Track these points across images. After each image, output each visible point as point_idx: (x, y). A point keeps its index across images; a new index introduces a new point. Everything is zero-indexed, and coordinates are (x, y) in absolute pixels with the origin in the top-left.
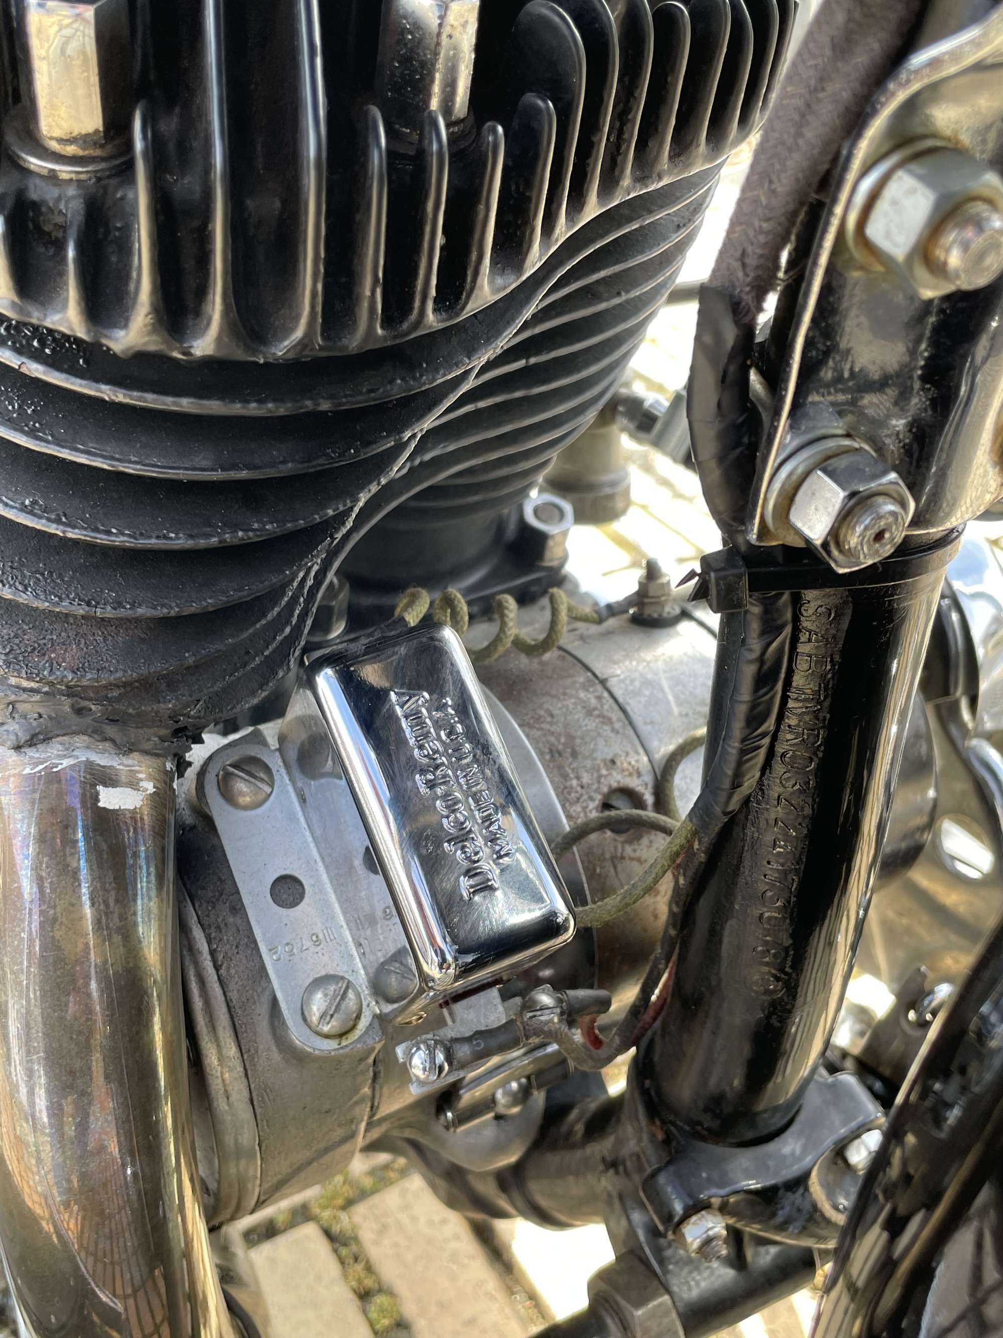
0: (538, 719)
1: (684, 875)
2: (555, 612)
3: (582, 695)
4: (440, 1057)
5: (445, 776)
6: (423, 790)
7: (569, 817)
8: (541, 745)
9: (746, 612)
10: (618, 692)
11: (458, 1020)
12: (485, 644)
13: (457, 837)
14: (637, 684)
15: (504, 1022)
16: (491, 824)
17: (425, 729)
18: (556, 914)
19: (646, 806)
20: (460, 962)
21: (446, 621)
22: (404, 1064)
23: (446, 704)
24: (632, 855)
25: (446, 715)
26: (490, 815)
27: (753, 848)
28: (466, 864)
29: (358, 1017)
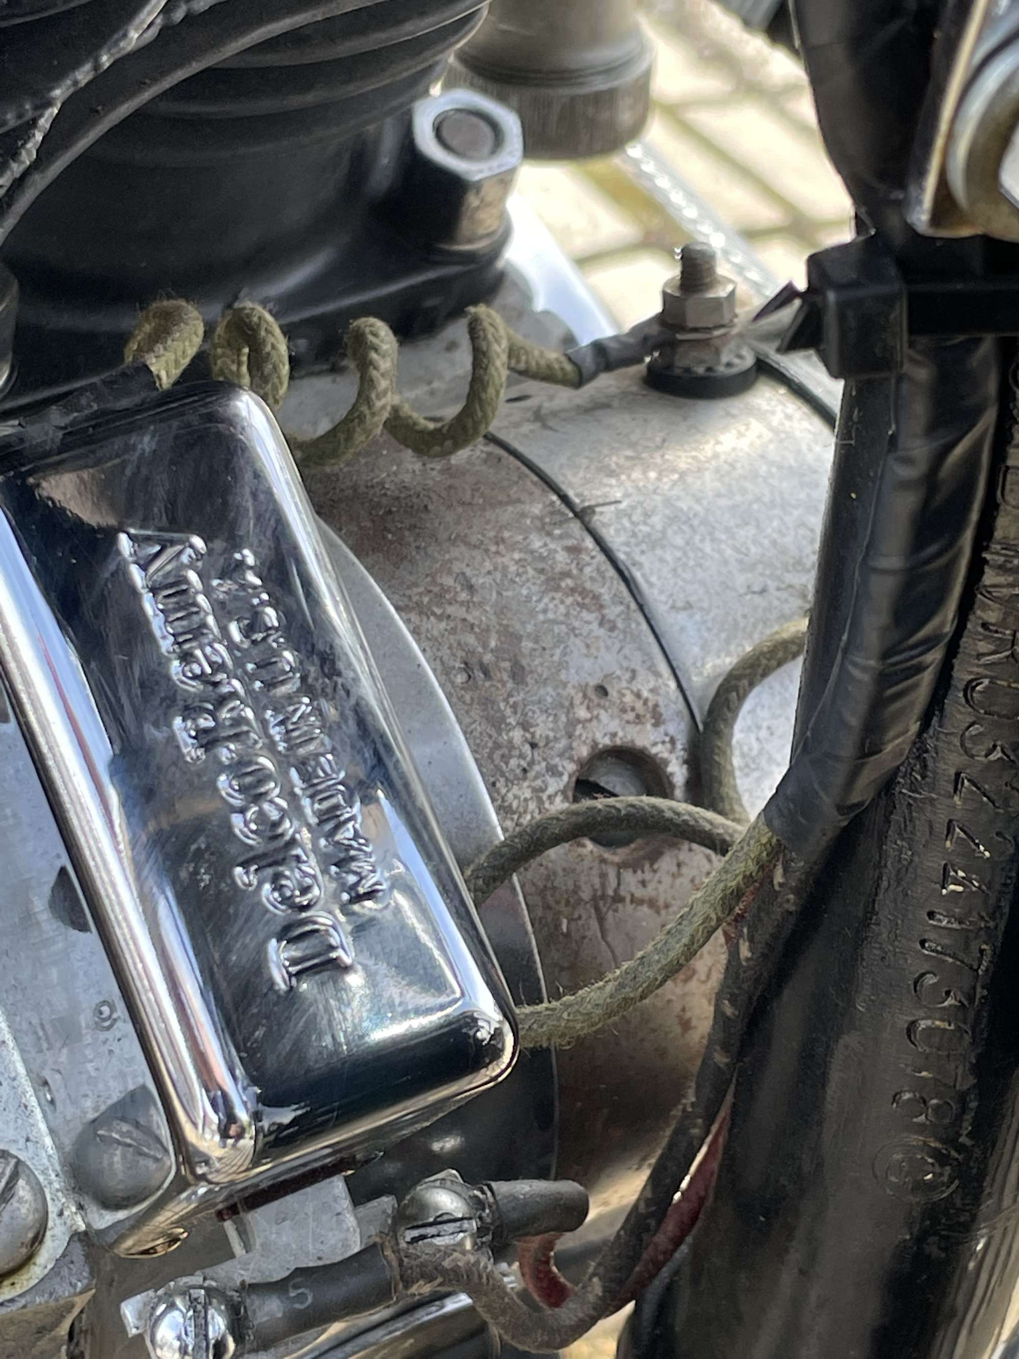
0: (441, 596)
1: (751, 940)
2: (480, 357)
3: (537, 542)
4: (218, 1324)
5: (239, 721)
6: (191, 751)
7: (503, 810)
8: (445, 652)
9: (900, 379)
10: (615, 539)
11: (258, 1243)
12: (324, 426)
13: (264, 855)
14: (657, 520)
15: (357, 1249)
16: (339, 826)
17: (195, 618)
18: (475, 1020)
19: (672, 786)
20: (265, 1124)
21: (239, 375)
22: (140, 1337)
23: (241, 565)
24: (639, 892)
25: (243, 587)
26: (337, 807)
27: (899, 882)
28: (281, 912)
29: (38, 1239)
